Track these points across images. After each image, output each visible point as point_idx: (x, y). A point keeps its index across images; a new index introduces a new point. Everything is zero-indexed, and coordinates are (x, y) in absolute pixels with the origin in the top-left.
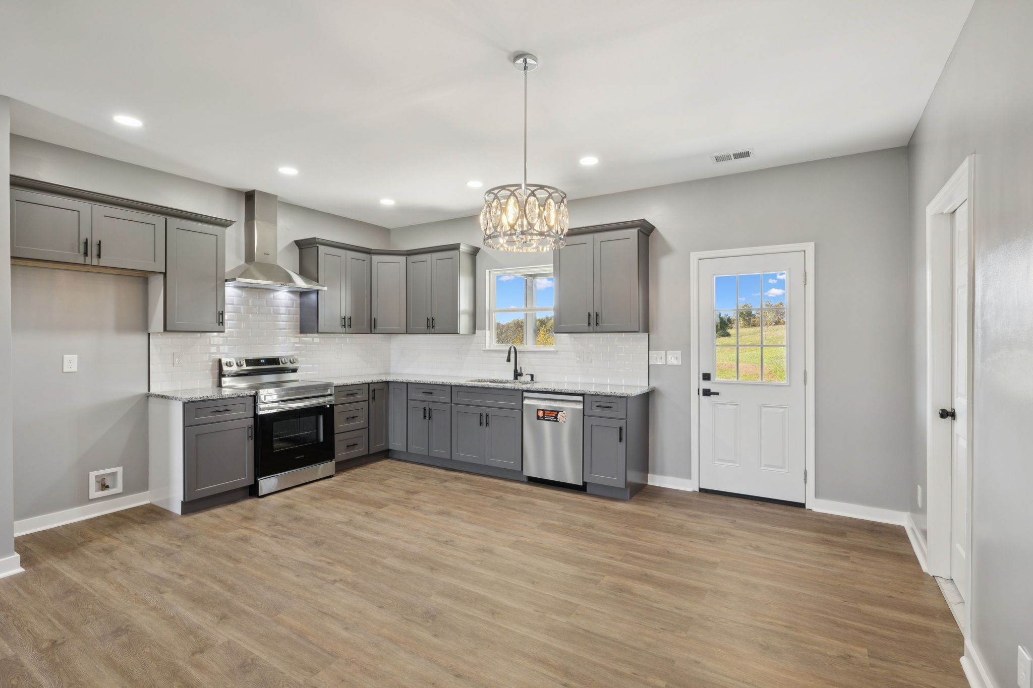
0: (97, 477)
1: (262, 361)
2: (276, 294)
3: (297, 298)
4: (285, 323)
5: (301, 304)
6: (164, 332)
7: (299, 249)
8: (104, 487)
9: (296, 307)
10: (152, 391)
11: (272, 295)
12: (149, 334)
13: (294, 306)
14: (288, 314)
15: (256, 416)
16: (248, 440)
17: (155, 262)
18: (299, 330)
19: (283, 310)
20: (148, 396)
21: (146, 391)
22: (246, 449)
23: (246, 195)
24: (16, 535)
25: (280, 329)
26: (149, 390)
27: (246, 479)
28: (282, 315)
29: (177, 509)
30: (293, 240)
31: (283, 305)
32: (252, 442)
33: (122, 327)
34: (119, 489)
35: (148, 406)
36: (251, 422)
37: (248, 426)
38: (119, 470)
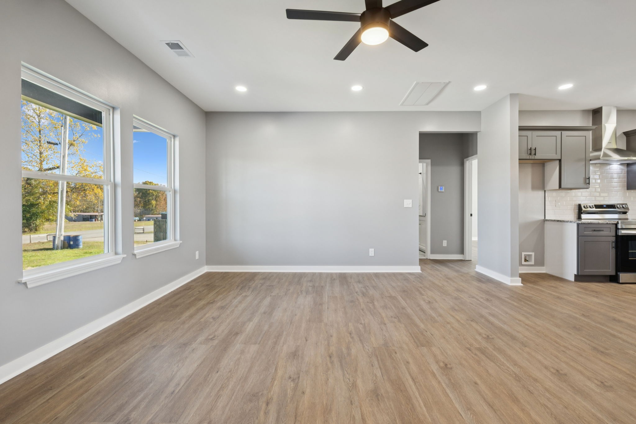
0: (525, 255)
1: (604, 206)
2: (611, 166)
3: (625, 168)
4: (617, 184)
5: (628, 172)
6: (559, 188)
7: (626, 137)
8: (526, 260)
9: (624, 174)
10: (546, 218)
11: (608, 167)
12: (545, 191)
13: (623, 173)
14: (619, 178)
15: (617, 236)
16: (612, 249)
17: (556, 154)
18: (626, 188)
19: (615, 176)
20: (545, 220)
21: (544, 218)
22: (611, 254)
23: (593, 112)
24: (520, 272)
25: (613, 187)
26: (545, 218)
27: (611, 271)
28: (614, 179)
29: (572, 279)
30: (622, 132)
31: (615, 173)
32: (614, 250)
33: (534, 188)
34: (532, 262)
35: (544, 226)
36: (614, 239)
37: (612, 241)
38: (533, 254)
